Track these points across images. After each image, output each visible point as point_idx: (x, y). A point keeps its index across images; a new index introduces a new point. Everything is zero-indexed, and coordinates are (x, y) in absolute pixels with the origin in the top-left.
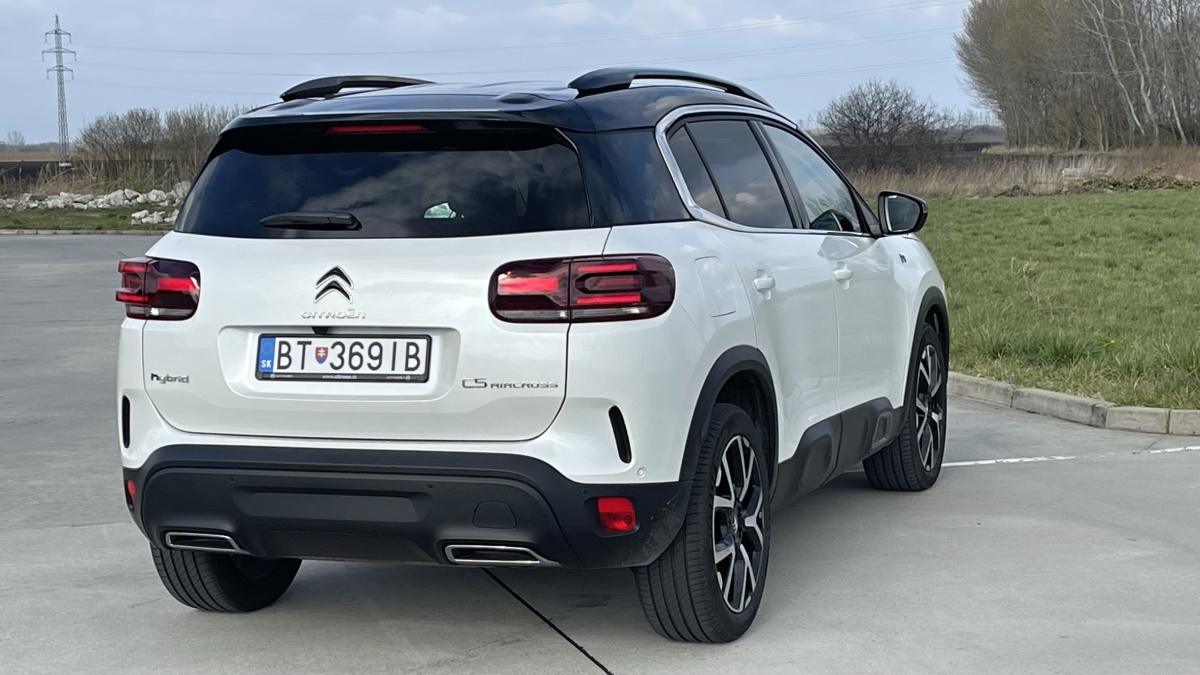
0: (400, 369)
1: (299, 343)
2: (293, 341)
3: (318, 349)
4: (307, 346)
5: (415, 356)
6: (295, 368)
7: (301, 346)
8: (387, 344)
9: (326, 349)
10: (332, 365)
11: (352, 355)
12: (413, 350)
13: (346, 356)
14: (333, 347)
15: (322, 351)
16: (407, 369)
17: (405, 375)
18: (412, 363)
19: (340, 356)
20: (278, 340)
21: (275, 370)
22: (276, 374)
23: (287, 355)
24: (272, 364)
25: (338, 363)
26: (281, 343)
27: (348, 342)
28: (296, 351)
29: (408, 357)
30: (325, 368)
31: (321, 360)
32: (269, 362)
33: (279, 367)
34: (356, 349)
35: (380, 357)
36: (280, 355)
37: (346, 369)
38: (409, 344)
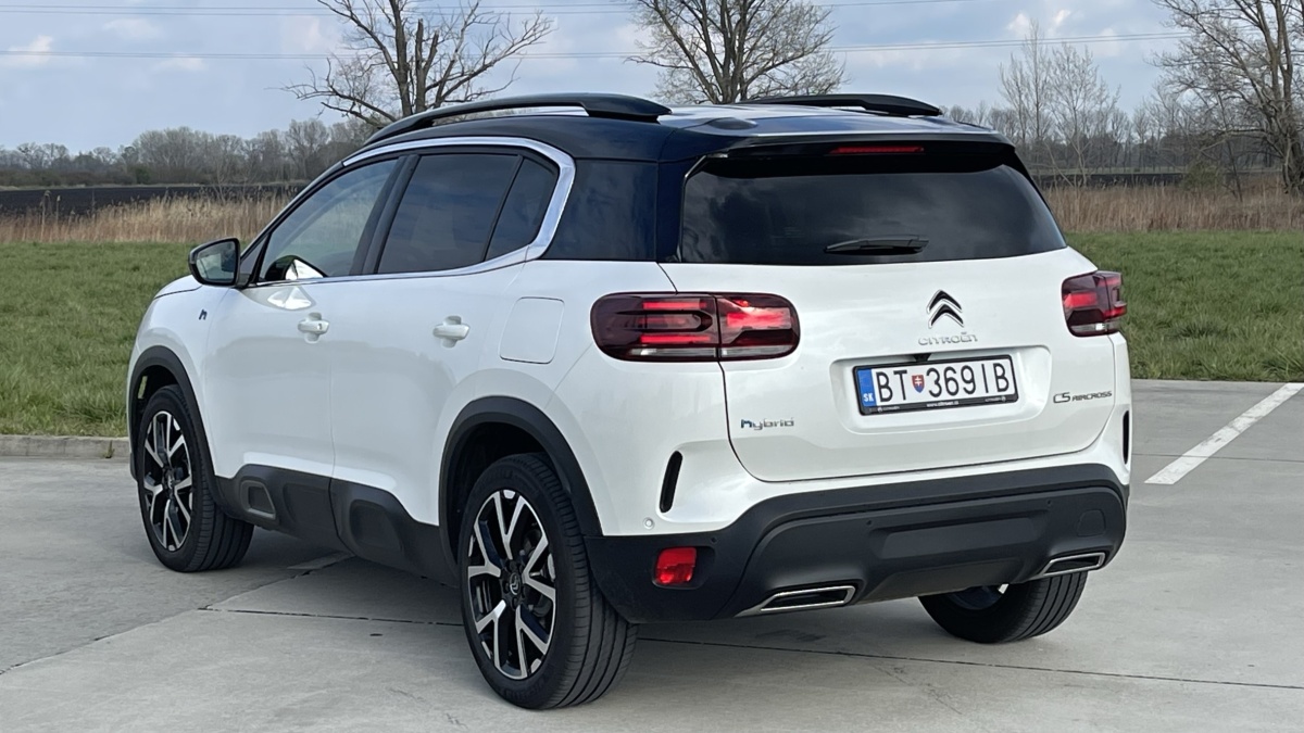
0: (993, 392)
1: (896, 373)
2: (889, 371)
3: (914, 377)
4: (904, 375)
5: (1003, 377)
6: (897, 400)
7: (898, 376)
8: (977, 366)
9: (921, 377)
10: (931, 392)
11: (947, 380)
12: (1000, 372)
13: (942, 382)
14: (928, 374)
15: (918, 379)
16: (999, 390)
17: (1000, 396)
18: (1002, 384)
19: (937, 382)
20: (874, 371)
21: (879, 403)
22: (882, 407)
23: (886, 386)
24: (874, 396)
25: (936, 391)
26: (878, 374)
27: (941, 368)
28: (894, 381)
29: (997, 378)
30: (924, 397)
31: (919, 388)
32: (870, 395)
33: (883, 400)
34: (950, 374)
35: (972, 381)
36: (880, 387)
37: (945, 396)
38: (995, 365)
